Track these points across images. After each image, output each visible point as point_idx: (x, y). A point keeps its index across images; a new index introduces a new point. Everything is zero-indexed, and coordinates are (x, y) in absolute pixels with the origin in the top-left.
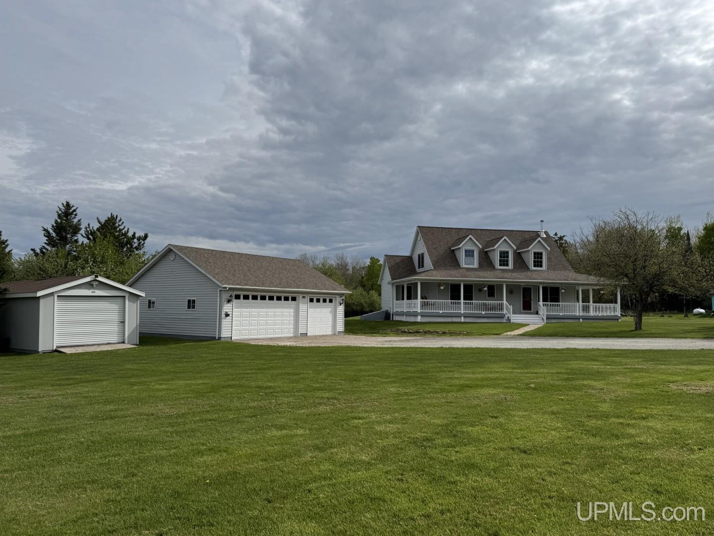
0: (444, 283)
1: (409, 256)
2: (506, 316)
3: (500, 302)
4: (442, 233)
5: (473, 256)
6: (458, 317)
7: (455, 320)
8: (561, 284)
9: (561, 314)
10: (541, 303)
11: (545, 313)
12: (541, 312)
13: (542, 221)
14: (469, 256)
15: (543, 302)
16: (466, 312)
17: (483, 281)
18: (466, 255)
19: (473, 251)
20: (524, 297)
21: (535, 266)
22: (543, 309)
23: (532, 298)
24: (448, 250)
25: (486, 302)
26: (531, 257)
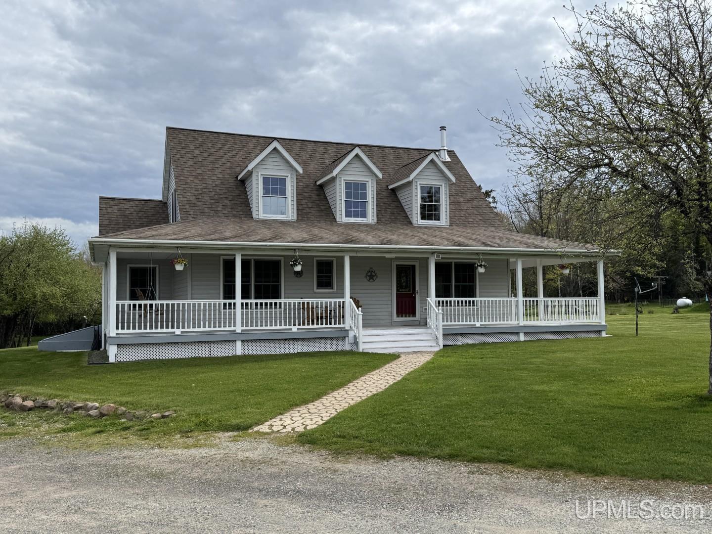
0: (184, 256)
1: (161, 202)
2: (351, 334)
3: (337, 300)
4: (225, 145)
5: (283, 192)
6: (229, 341)
7: (219, 351)
8: (477, 254)
9: (478, 324)
10: (432, 299)
11: (441, 324)
12: (431, 322)
13: (443, 128)
14: (275, 192)
15: (437, 296)
16: (249, 328)
17: (294, 250)
18: (267, 191)
19: (283, 181)
20: (399, 287)
21: (423, 218)
22: (437, 315)
23: (417, 288)
24: (232, 181)
25: (310, 301)
26: (414, 198)
